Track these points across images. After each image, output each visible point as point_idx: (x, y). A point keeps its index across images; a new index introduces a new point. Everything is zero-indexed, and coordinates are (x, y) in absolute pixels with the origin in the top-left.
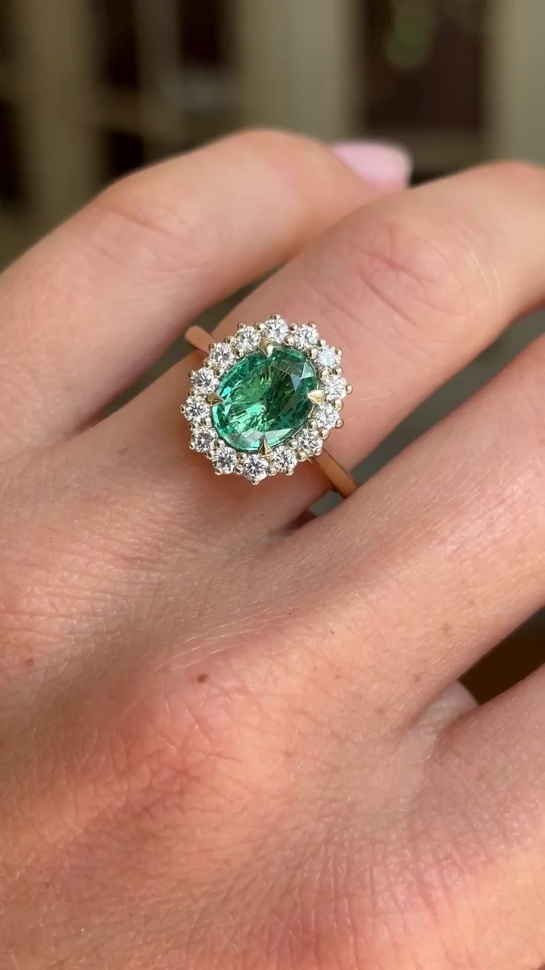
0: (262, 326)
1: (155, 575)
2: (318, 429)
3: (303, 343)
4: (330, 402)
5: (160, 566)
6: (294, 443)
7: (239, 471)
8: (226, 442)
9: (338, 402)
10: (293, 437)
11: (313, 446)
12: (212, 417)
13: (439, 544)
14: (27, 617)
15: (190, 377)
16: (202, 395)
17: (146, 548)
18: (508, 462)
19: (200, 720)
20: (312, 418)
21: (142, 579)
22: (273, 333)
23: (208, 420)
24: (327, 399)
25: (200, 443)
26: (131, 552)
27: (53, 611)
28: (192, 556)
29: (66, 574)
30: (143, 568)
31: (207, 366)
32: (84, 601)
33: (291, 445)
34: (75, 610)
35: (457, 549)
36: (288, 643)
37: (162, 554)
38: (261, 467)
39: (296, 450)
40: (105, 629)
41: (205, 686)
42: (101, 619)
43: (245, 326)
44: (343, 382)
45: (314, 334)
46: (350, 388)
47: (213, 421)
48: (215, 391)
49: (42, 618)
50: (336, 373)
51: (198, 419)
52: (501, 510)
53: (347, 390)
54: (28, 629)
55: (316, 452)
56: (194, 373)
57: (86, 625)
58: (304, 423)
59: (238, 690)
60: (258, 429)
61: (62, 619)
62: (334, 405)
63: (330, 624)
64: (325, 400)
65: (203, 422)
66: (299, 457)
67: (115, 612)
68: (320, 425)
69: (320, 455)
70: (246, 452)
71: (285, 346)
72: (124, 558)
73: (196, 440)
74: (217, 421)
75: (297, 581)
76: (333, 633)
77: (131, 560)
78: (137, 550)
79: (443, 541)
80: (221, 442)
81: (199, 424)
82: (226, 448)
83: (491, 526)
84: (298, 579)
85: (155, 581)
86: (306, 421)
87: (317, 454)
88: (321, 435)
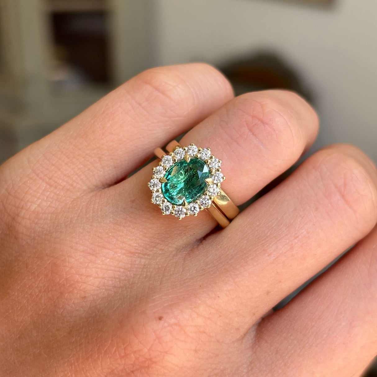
0: (186, 149)
1: (143, 261)
2: (209, 196)
3: (204, 157)
4: (215, 184)
5: (146, 256)
6: (198, 202)
7: (173, 213)
8: (167, 200)
9: (219, 184)
10: (198, 199)
11: (207, 203)
12: (161, 188)
13: (268, 256)
14: (85, 277)
15: (153, 170)
16: (158, 179)
17: (141, 248)
18: (301, 218)
19: (158, 338)
20: (207, 191)
21: (137, 262)
22: (191, 152)
23: (160, 190)
24: (214, 182)
25: (156, 200)
26: (134, 250)
27: (97, 275)
28: (160, 252)
29: (104, 258)
30: (138, 257)
31: (161, 165)
32: (111, 272)
33: (197, 203)
34: (106, 275)
35: (276, 258)
36: (199, 302)
37: (148, 251)
38: (183, 212)
39: (199, 205)
40: (119, 286)
41: (162, 322)
42: (117, 280)
43: (178, 148)
44: (222, 175)
45: (209, 153)
46: (224, 178)
47: (162, 190)
48: (164, 177)
49: (91, 278)
50: (219, 171)
51: (155, 189)
52: (296, 241)
53: (223, 179)
54: (85, 283)
55: (208, 206)
56: (154, 169)
57: (110, 282)
58: (203, 193)
59: (176, 324)
60: (183, 195)
61: (100, 280)
62: (217, 185)
63: (218, 293)
64: (213, 183)
65: (157, 191)
66: (200, 208)
67: (124, 278)
68: (210, 194)
69: (210, 207)
70: (176, 205)
71: (196, 158)
72: (130, 252)
73: (154, 198)
74: (164, 191)
75: (204, 269)
76: (219, 297)
77: (134, 253)
78: (137, 249)
79: (270, 255)
80: (166, 200)
81: (156, 191)
82: (167, 203)
83: (292, 248)
84: (204, 268)
85: (143, 264)
86: (204, 192)
87: (209, 207)
88: (211, 198)
